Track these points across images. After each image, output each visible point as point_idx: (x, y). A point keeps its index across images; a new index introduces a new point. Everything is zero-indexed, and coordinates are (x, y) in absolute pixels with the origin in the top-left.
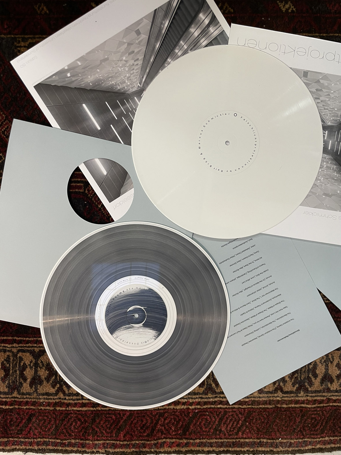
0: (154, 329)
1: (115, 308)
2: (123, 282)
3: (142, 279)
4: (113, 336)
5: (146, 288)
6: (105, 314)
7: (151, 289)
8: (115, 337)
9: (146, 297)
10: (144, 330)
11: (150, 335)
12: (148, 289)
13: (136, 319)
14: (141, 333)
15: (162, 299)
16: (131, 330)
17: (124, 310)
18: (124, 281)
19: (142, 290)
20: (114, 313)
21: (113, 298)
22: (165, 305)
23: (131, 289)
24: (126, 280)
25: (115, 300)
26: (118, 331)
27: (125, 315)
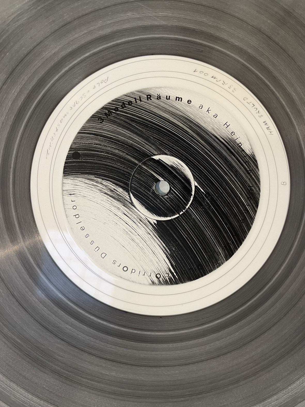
0: (172, 257)
1: (133, 120)
2: (209, 78)
3: (257, 115)
4: (65, 181)
5: (246, 147)
6: (97, 112)
7: (256, 161)
8: (67, 187)
9: (225, 167)
10: (147, 237)
11: (151, 261)
12: (248, 152)
13: (154, 193)
14: (134, 237)
15: (257, 206)
16: (119, 209)
17: (148, 148)
18: (214, 81)
19: (234, 141)
20: (120, 130)
21: (151, 92)
22: (249, 228)
23: (212, 113)
24: (220, 83)
25: (149, 101)
26: (87, 181)
27: (139, 161)
